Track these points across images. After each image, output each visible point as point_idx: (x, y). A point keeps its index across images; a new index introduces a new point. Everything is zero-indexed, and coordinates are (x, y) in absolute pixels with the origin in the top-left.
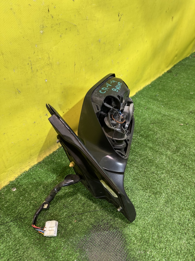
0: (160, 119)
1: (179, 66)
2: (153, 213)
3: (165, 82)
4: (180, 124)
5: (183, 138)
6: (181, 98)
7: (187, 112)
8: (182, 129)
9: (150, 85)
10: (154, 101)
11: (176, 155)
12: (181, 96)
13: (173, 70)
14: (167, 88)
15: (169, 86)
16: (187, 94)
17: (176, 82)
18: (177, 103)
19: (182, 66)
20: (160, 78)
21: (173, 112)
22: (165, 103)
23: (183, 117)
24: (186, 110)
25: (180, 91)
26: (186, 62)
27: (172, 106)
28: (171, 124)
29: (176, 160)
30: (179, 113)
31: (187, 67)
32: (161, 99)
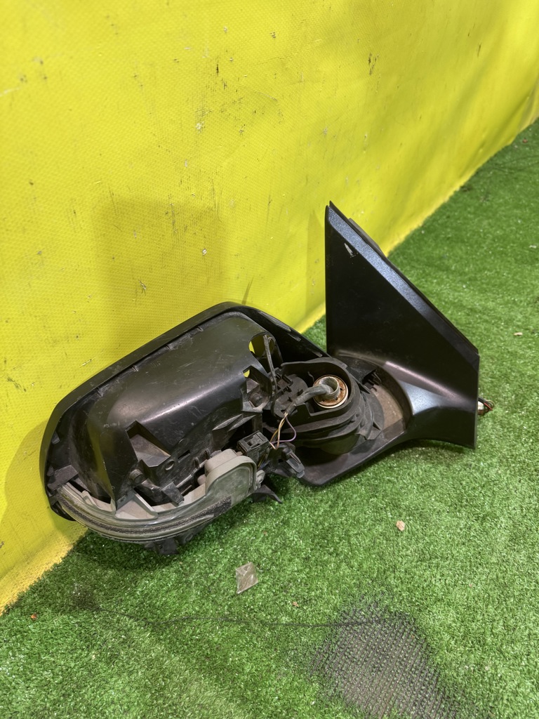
0: (464, 322)
1: (489, 172)
2: (486, 570)
3: (459, 219)
4: (517, 332)
5: (528, 370)
6: (509, 262)
7: (529, 299)
8: (523, 346)
9: (423, 227)
10: (441, 273)
11: (517, 415)
12: (506, 255)
13: (474, 182)
14: (468, 235)
15: (470, 230)
16: (521, 250)
17: (488, 218)
18: (500, 276)
19: (497, 171)
20: (444, 207)
21: (493, 301)
22: (468, 276)
23: (521, 313)
24: (526, 293)
25: (502, 241)
26: (505, 161)
27: (488, 284)
28: (493, 334)
29: (521, 428)
30: (508, 302)
31: (511, 173)
32: (458, 267)
